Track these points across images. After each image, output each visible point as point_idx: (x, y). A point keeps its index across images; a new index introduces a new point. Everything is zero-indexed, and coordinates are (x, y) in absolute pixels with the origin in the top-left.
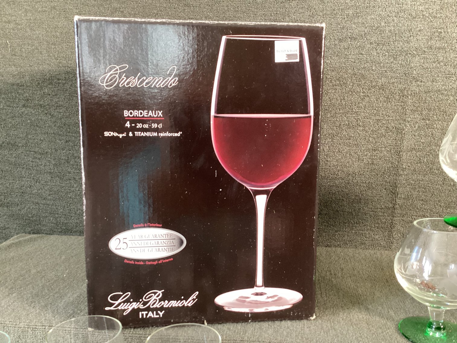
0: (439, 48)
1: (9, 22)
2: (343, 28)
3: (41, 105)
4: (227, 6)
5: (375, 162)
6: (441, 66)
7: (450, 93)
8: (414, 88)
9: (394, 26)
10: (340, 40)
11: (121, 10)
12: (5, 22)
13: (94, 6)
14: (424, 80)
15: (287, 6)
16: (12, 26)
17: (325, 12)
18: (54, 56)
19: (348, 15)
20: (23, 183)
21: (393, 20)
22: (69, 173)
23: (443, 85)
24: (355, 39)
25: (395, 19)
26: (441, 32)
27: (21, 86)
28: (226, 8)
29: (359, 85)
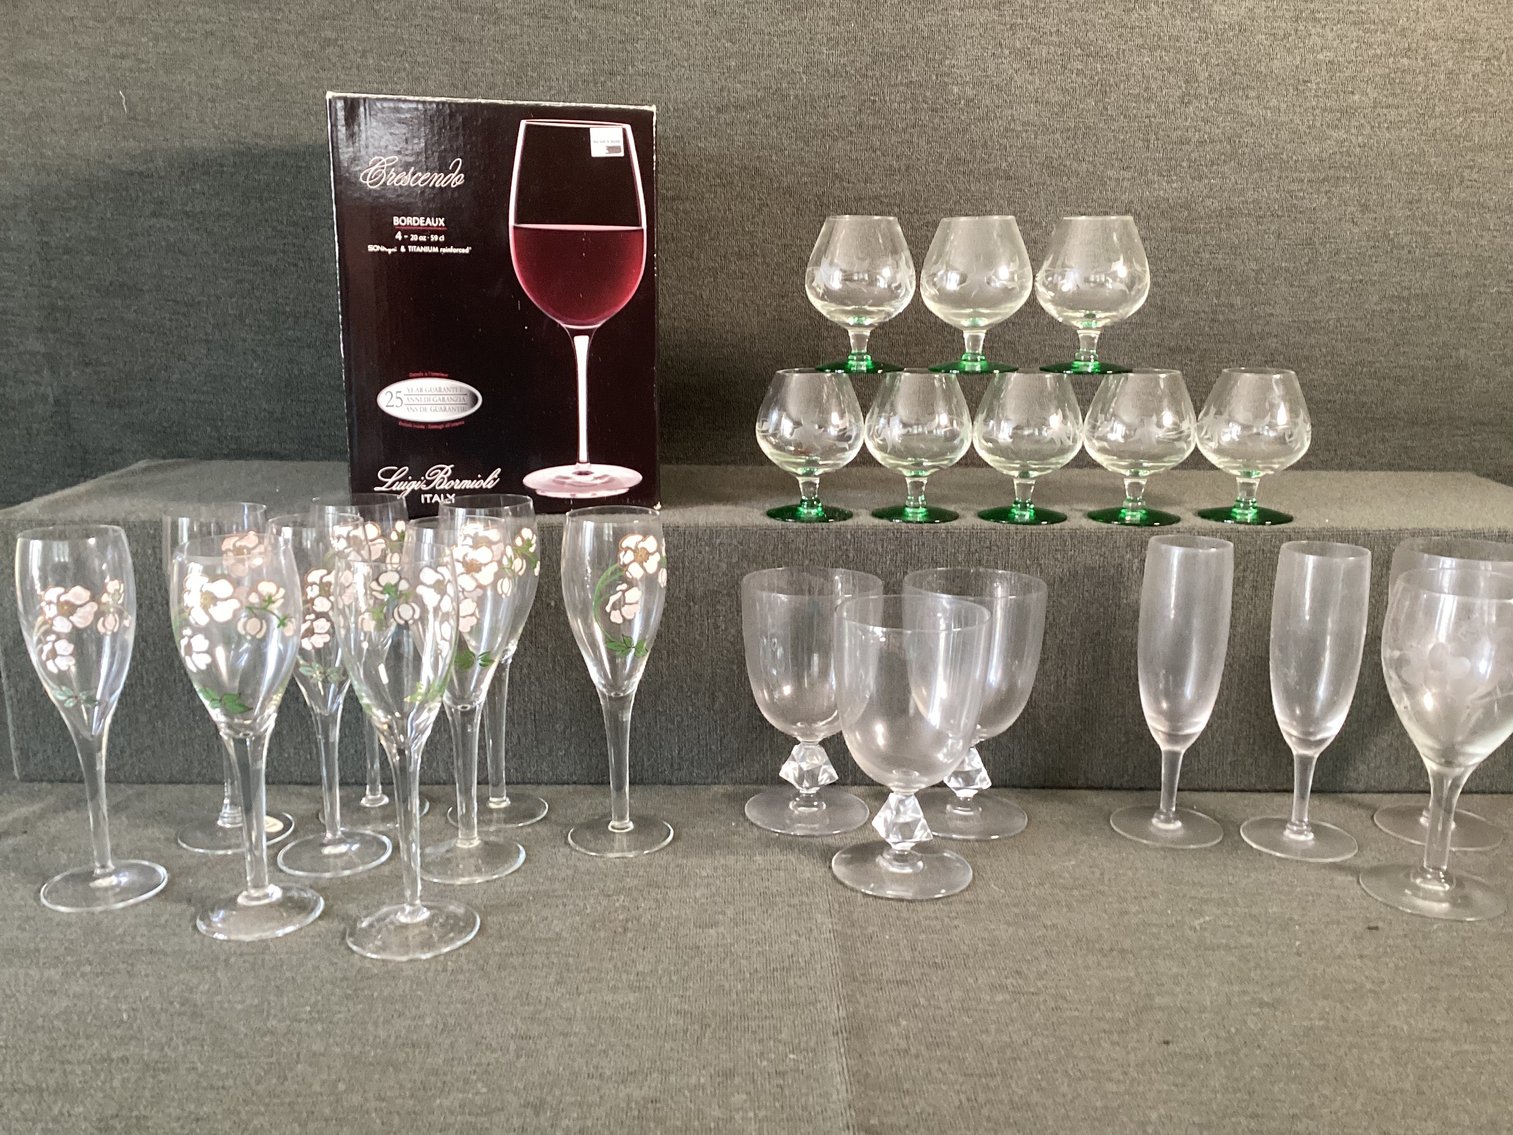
0: (874, 127)
1: (123, 57)
2: (722, 90)
3: (187, 214)
4: (529, 44)
5: (784, 318)
6: (878, 158)
7: (892, 201)
8: (837, 193)
9: (802, 89)
10: (719, 111)
11: (340, 42)
12: (115, 56)
13: (287, 33)
14: (853, 179)
15: (629, 49)
16: (127, 64)
17: (691, 61)
18: (213, 123)
19: (729, 68)
20: (152, 361)
21: (801, 79)
22: (244, 340)
23: (882, 188)
24: (743, 108)
25: (804, 77)
26: (875, 101)
27: (147, 176)
28: (527, 48)
29: (752, 187)
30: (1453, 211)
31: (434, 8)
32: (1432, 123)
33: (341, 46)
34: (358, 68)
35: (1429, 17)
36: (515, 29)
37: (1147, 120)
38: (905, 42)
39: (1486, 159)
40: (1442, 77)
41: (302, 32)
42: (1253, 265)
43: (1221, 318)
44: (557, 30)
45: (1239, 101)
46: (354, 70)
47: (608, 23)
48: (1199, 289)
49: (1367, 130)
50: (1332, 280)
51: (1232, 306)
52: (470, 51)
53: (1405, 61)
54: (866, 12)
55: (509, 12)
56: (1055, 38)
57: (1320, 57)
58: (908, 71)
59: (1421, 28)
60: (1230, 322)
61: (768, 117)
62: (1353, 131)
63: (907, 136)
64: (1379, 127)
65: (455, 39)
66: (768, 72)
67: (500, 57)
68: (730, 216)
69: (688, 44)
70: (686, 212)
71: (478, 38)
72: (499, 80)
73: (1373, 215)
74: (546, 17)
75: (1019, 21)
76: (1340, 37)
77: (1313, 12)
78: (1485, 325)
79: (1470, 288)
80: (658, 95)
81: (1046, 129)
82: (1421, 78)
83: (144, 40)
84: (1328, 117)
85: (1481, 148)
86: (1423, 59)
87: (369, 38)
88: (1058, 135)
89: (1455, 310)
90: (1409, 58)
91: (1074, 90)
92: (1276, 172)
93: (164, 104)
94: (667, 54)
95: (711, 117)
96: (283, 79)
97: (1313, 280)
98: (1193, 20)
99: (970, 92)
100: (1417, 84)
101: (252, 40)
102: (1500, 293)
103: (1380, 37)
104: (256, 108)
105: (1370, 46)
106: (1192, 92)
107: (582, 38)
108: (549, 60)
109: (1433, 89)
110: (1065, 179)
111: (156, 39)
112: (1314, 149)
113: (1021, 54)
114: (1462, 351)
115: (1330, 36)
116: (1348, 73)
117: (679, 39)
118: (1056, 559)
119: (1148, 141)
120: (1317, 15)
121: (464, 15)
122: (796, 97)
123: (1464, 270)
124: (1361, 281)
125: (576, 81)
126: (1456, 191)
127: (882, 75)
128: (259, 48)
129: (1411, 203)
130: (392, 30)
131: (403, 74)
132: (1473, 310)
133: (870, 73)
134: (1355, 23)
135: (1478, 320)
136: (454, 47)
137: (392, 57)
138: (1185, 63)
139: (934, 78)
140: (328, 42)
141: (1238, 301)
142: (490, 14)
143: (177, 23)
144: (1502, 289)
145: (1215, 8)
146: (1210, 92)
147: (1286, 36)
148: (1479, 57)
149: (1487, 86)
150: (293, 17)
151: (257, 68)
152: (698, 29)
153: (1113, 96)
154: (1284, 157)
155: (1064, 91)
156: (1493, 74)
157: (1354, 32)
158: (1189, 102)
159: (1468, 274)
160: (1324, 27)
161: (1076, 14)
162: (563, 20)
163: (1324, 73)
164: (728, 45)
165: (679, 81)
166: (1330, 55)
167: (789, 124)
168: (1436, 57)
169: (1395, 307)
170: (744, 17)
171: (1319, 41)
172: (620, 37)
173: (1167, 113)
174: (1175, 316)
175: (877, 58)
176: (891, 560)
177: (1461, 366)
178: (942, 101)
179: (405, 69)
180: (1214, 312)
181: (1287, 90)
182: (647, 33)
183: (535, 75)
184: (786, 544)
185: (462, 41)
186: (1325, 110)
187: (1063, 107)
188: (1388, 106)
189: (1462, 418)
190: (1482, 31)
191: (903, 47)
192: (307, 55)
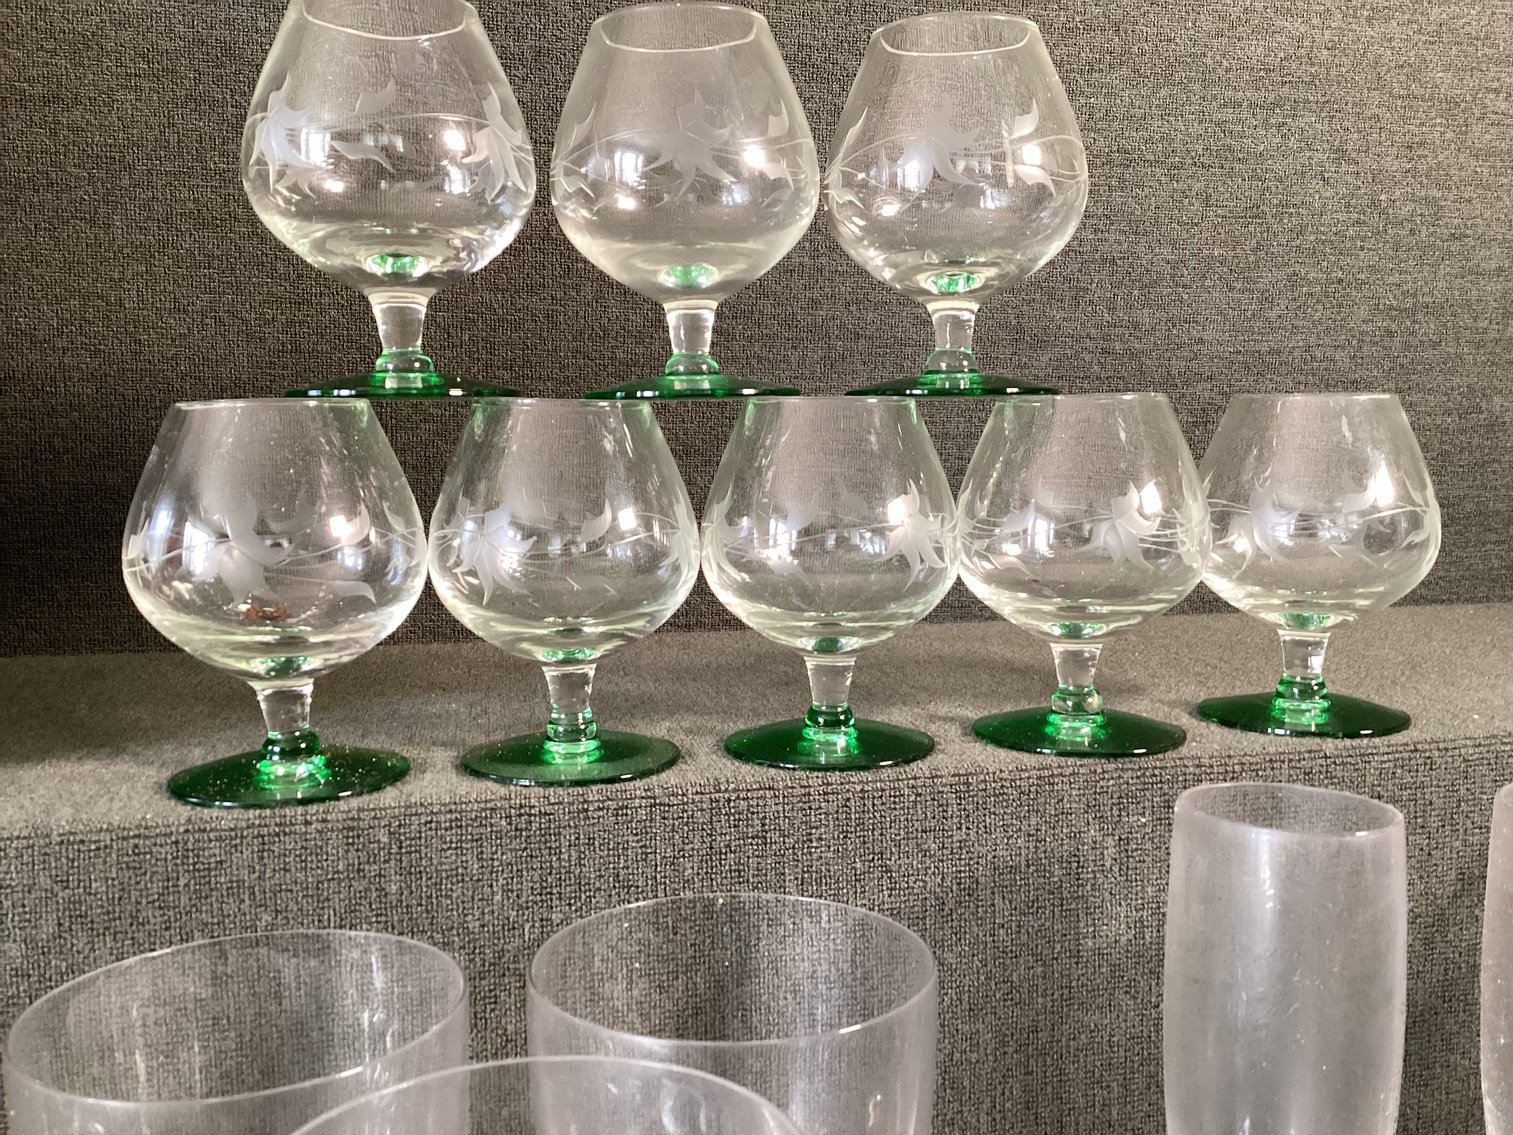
42: (1167, 252)
43: (1118, 346)
48: (1079, 294)
50: (1294, 280)
51: (1136, 326)
60: (1134, 355)
68: (174, 139)
70: (75, 129)
73: (1352, 168)
89: (1485, 331)
92: (1196, 87)
97: (1267, 278)
110: (836, 86)
112: (1256, 50)
114: (1497, 400)
118: (925, 853)
124: (1340, 281)
126: (1477, 129)
141: (1145, 316)
154: (1209, 61)
169: (1394, 328)
174: (1039, 344)
176: (506, 890)
177: (1493, 426)
180: (1106, 338)
184: (203, 874)
189: (1498, 512)
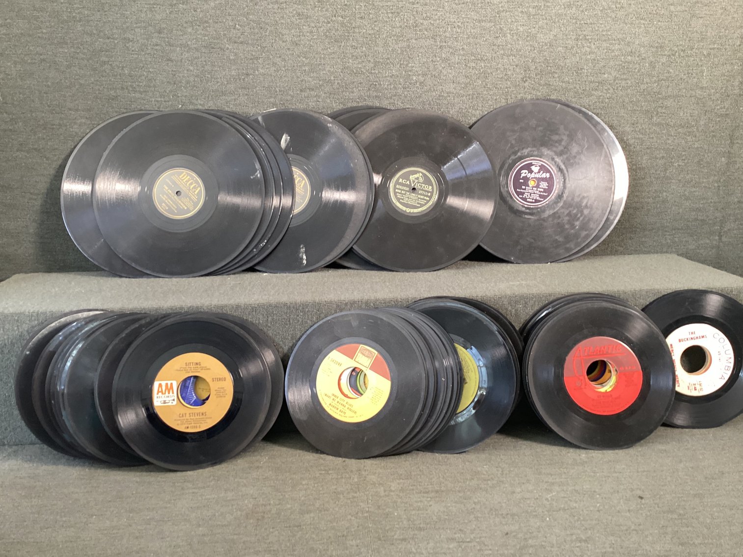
30: (654, 128)
31: (157, 45)
32: (642, 87)
33: (111, 65)
34: (120, 75)
35: (641, 36)
36: (197, 54)
37: (506, 90)
38: (389, 56)
39: (669, 103)
40: (647, 65)
41: (90, 58)
44: (219, 54)
45: (549, 79)
46: (119, 77)
47: (244, 50)
49: (611, 91)
52: (176, 66)
53: (629, 58)
54: (370, 42)
55: (195, 46)
56: (462, 52)
57: (589, 57)
58: (391, 70)
59: (637, 42)
61: (325, 93)
62: (604, 91)
63: (392, 101)
64: (617, 89)
65: (168, 60)
66: (324, 72)
67: (191, 68)
69: (284, 60)
71: (180, 59)
72: (192, 79)
74: (213, 48)
75: (444, 44)
76: (598, 48)
77: (585, 36)
78: (672, 181)
79: (665, 164)
80: (271, 84)
81: (459, 95)
82: (637, 66)
83: (9, 64)
84: (592, 85)
85: (666, 98)
86: (638, 57)
87: (125, 60)
88: (465, 98)
90: (631, 56)
91: (471, 76)
93: (21, 96)
94: (274, 64)
95: (297, 94)
96: (82, 82)
98: (527, 41)
99: (422, 79)
100: (635, 69)
101: (65, 63)
102: (679, 165)
103: (617, 47)
104: (69, 96)
105: (613, 51)
106: (527, 75)
107: (231, 58)
108: (216, 69)
109: (643, 70)
111: (15, 63)
113: (445, 60)
115: (593, 47)
116: (602, 64)
117: (280, 57)
119: (507, 99)
120: (587, 37)
121: (172, 48)
122: (338, 83)
123: (661, 155)
125: (230, 78)
127: (379, 72)
128: (69, 67)
129: (633, 124)
130: (137, 56)
131: (143, 78)
132: (667, 174)
133: (373, 71)
134: (605, 40)
135: (670, 178)
136: (168, 64)
137: (137, 69)
138: (524, 62)
139: (404, 72)
140: (104, 63)
142: (185, 47)
143: (25, 55)
144: (680, 164)
145: (538, 35)
146: (536, 75)
147: (572, 47)
148: (665, 55)
149: (668, 69)
150: (86, 51)
151: (68, 76)
152: (288, 52)
153: (490, 78)
155: (467, 77)
156: (672, 63)
157: (605, 45)
158: (526, 81)
159: (663, 157)
160: (590, 43)
161: (471, 40)
162: (221, 49)
163: (590, 65)
164: (304, 59)
165: (281, 77)
166: (593, 56)
167: (335, 96)
168: (644, 55)
170: (311, 46)
171: (588, 49)
172: (250, 57)
173: (516, 86)
175: (376, 63)
178: (408, 84)
179: (144, 75)
181: (573, 73)
182: (264, 54)
183: (209, 76)
185: (172, 61)
186: (591, 82)
187: (466, 84)
188: (622, 79)
190: (667, 42)
191: (388, 59)
192: (95, 70)
